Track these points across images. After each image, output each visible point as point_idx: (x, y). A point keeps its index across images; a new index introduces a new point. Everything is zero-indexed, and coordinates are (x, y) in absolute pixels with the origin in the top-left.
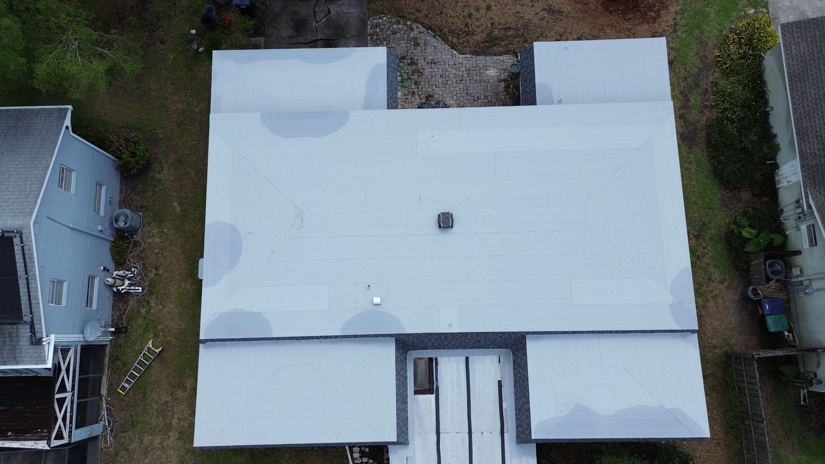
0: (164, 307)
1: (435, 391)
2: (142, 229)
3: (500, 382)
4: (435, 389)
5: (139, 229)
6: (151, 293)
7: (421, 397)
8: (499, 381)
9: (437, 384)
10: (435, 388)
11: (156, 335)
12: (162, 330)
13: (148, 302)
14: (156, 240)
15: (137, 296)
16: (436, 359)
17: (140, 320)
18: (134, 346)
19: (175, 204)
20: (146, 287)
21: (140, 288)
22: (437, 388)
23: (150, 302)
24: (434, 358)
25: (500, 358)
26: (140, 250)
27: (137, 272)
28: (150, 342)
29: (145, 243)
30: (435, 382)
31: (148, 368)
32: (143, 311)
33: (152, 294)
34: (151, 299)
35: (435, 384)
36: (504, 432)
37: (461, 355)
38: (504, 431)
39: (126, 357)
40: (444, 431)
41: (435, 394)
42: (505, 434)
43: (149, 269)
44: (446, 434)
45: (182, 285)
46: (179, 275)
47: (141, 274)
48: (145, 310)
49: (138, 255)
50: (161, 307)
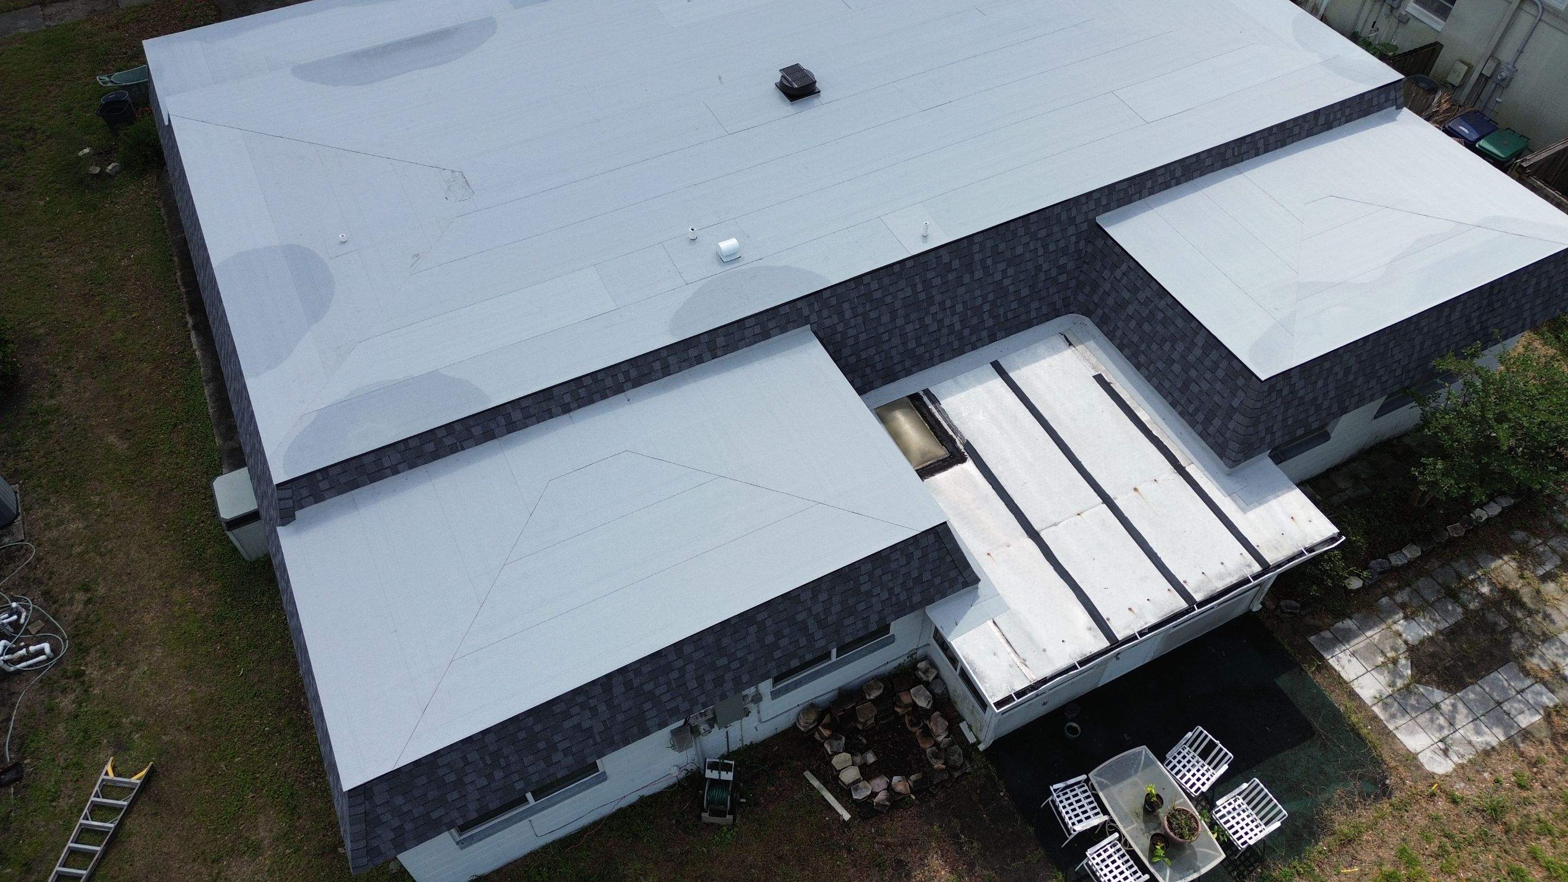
0: (132, 667)
1: (966, 454)
2: (23, 520)
3: (1099, 379)
4: (963, 450)
5: (16, 518)
6: (81, 650)
7: (940, 477)
8: (1094, 377)
9: (962, 438)
10: (961, 447)
11: (120, 747)
12: (139, 727)
13: (79, 675)
14: (73, 526)
15: (40, 671)
16: (927, 392)
17: (61, 727)
18: (54, 804)
19: (112, 439)
20: (64, 641)
21: (46, 646)
22: (968, 445)
23: (84, 671)
24: (921, 393)
25: (1065, 336)
26: (27, 565)
27: (26, 617)
28: (109, 768)
29: (39, 545)
30: (954, 437)
31: (114, 841)
32: (66, 703)
33: (87, 651)
34: (86, 665)
35: (957, 440)
36: (1184, 468)
37: (977, 364)
38: (1180, 465)
39: (30, 845)
40: (1044, 525)
41: (969, 458)
42: (1188, 469)
43: (63, 598)
44: (1053, 528)
45: (176, 595)
46: (161, 576)
47: (42, 617)
48: (72, 697)
49: (22, 578)
50: (120, 670)
